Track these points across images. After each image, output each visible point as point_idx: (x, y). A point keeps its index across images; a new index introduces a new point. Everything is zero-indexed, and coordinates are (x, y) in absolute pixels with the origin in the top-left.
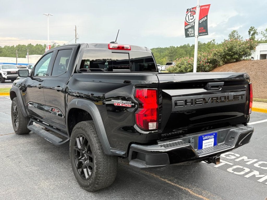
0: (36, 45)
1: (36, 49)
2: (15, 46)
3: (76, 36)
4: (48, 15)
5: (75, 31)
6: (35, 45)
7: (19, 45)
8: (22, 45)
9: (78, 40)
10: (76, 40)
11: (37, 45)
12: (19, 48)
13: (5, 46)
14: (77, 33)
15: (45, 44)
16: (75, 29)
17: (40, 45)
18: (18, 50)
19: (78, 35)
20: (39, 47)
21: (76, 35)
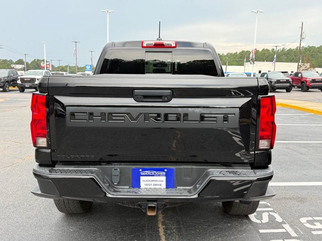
0: (262, 50)
1: (261, 55)
2: (238, 53)
3: (301, 36)
4: (257, 12)
5: (301, 29)
6: (260, 50)
7: (243, 51)
8: (246, 50)
9: (303, 40)
10: (301, 40)
11: (264, 49)
12: (242, 54)
13: (228, 53)
14: (303, 32)
15: (272, 49)
16: (301, 27)
17: (267, 50)
18: (241, 56)
19: (304, 34)
20: (266, 52)
21: (301, 34)
